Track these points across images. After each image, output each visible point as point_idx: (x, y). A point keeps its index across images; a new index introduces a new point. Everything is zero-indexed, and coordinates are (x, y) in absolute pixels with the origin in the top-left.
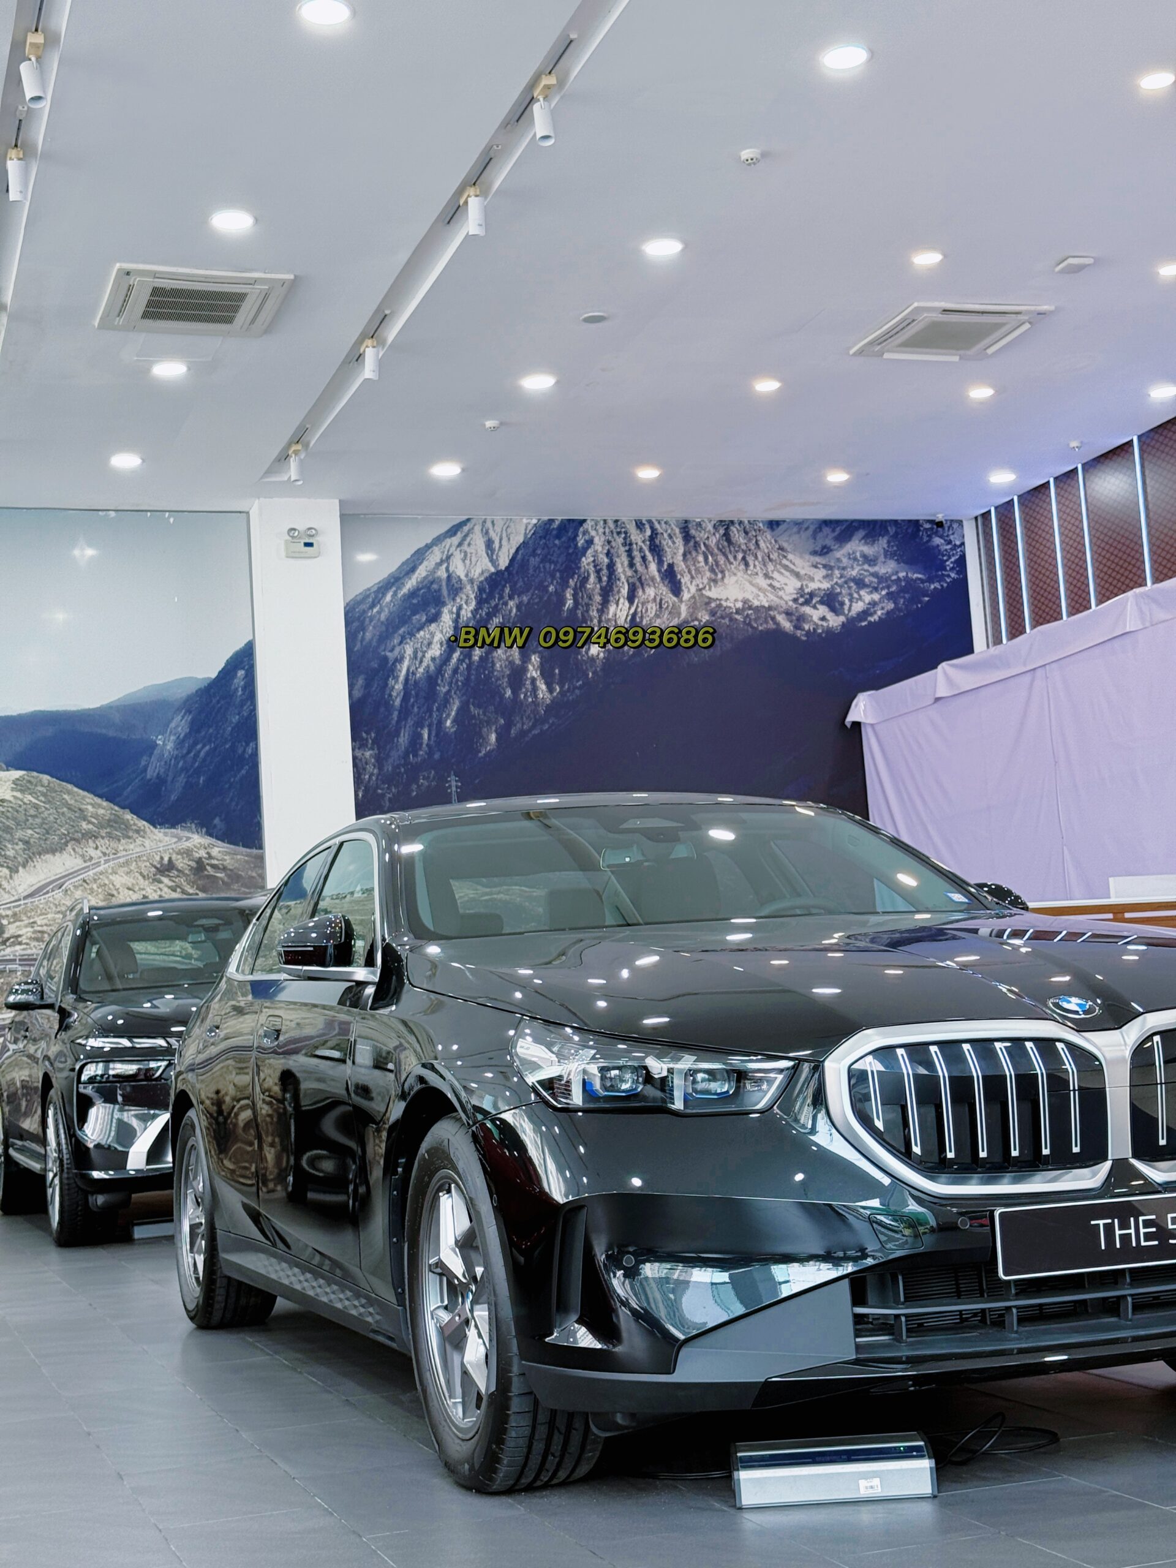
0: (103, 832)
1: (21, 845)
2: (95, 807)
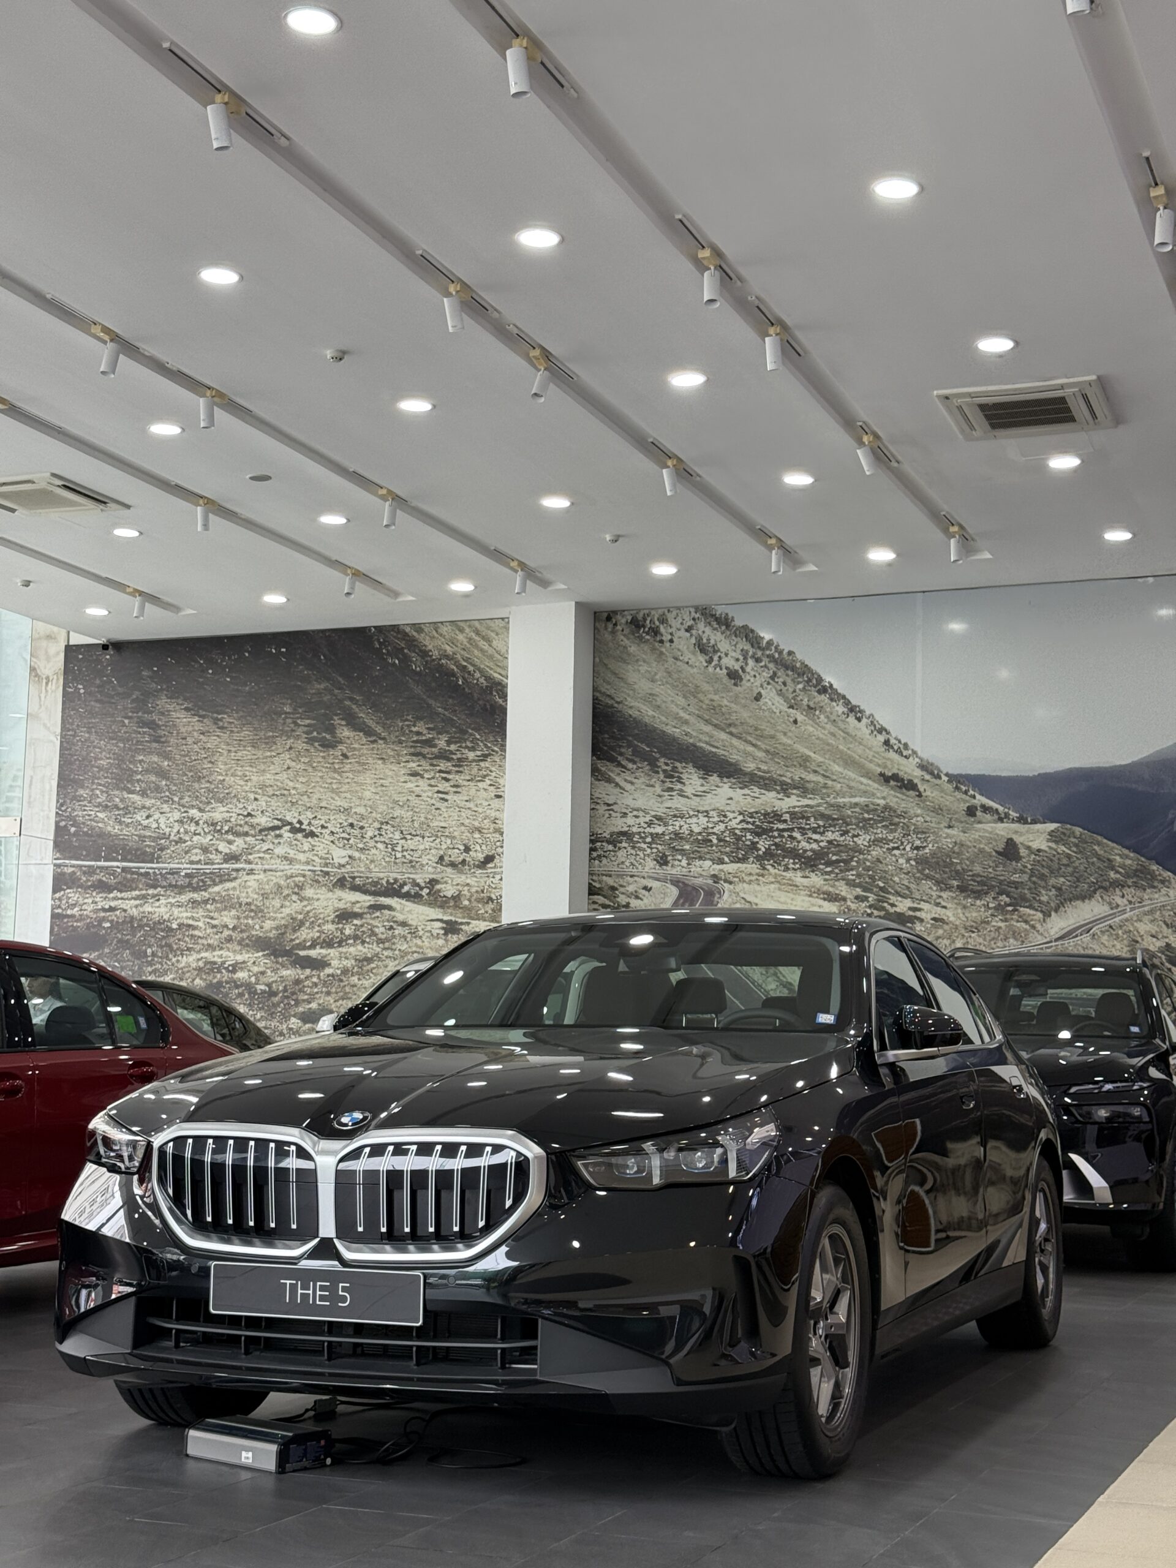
0: (1130, 882)
1: (1054, 892)
2: (1122, 857)
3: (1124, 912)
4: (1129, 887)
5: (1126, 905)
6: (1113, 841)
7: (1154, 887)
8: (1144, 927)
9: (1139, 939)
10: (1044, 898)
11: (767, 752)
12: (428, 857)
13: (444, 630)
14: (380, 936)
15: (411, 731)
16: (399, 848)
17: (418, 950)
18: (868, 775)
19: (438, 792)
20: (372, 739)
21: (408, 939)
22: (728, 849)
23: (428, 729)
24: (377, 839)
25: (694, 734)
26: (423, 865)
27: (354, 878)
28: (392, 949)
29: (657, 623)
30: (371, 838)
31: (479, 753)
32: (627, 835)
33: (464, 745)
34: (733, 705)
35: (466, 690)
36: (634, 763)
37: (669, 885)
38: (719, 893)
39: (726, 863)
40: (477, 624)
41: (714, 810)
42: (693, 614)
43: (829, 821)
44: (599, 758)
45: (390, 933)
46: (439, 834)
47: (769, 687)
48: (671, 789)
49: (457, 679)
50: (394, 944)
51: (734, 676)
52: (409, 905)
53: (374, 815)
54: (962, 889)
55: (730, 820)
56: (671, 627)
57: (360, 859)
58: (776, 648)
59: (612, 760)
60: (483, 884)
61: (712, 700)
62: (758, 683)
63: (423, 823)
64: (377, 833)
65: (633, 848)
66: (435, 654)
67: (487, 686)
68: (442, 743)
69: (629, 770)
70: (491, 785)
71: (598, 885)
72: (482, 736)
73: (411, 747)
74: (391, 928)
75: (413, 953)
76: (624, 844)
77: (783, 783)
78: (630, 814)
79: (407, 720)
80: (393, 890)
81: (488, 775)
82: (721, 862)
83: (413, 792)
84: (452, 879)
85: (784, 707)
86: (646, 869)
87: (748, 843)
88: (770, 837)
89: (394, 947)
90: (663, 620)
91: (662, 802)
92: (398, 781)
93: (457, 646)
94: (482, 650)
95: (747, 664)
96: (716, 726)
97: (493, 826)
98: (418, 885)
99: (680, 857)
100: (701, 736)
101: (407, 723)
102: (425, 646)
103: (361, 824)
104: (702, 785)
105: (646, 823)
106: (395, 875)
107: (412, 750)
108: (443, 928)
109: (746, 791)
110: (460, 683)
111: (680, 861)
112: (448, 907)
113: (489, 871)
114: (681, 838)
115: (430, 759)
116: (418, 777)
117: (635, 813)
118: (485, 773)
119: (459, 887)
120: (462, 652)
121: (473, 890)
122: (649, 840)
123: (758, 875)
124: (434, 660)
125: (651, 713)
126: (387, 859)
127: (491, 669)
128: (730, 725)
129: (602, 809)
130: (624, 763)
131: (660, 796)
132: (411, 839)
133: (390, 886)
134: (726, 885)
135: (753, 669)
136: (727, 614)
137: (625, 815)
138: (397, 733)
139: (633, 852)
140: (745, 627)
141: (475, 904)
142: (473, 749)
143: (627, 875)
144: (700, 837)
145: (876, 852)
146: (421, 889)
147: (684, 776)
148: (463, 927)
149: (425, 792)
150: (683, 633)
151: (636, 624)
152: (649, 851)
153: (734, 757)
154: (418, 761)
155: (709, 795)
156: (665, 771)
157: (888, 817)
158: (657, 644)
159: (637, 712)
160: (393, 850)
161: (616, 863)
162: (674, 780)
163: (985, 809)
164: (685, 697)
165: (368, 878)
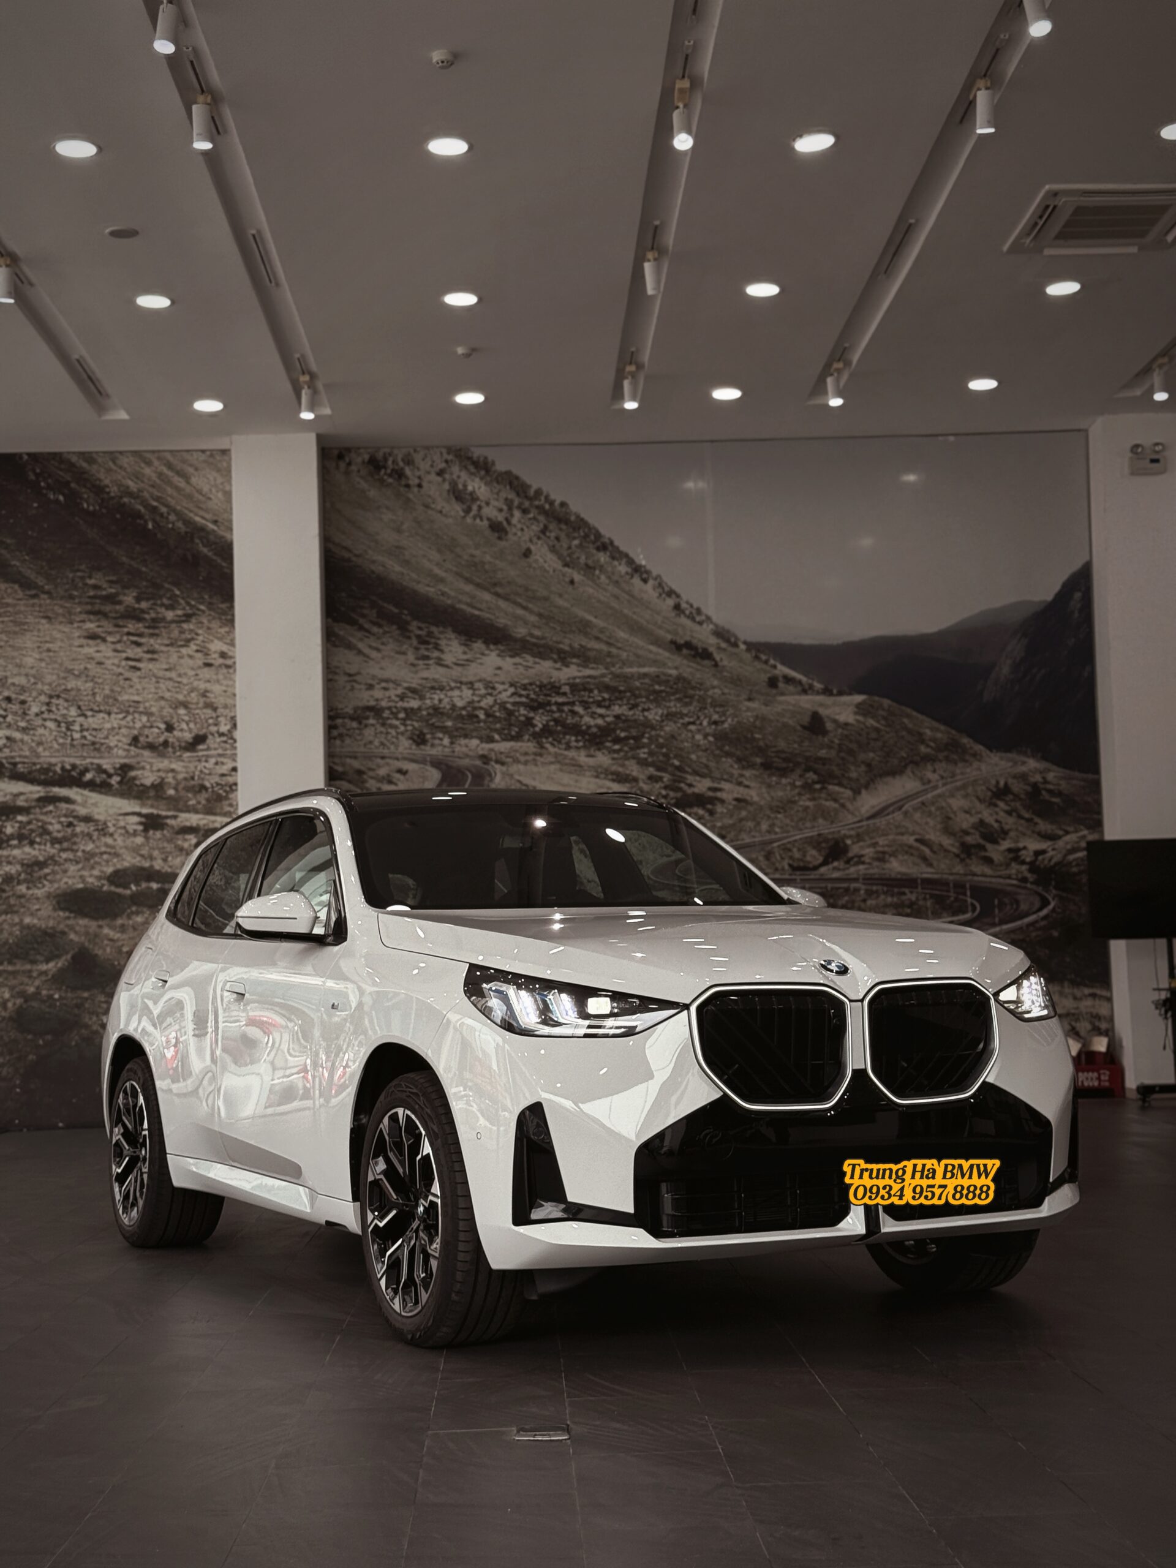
0: (941, 756)
1: (863, 768)
2: (933, 730)
3: (935, 787)
4: (940, 761)
5: (937, 781)
6: (922, 713)
7: (966, 761)
8: (957, 803)
9: (952, 816)
10: (854, 775)
11: (540, 615)
12: (117, 737)
13: (124, 461)
14: (55, 834)
15: (86, 585)
16: (77, 727)
17: (108, 850)
18: (657, 642)
19: (127, 659)
20: (33, 592)
21: (95, 837)
22: (498, 726)
23: (111, 582)
24: (45, 716)
25: (452, 594)
26: (110, 748)
27: (15, 764)
28: (72, 850)
29: (401, 464)
30: (37, 715)
31: (180, 612)
32: (376, 711)
33: (159, 602)
34: (497, 562)
35: (159, 536)
36: (380, 626)
37: (429, 768)
38: (490, 775)
39: (497, 741)
40: (169, 457)
41: (480, 681)
42: (446, 456)
43: (615, 692)
44: (336, 620)
45: (69, 830)
46: (131, 710)
47: (540, 542)
48: (427, 658)
49: (146, 522)
50: (75, 843)
51: (496, 528)
52: (94, 797)
53: (39, 686)
54: (767, 766)
55: (500, 693)
56: (418, 469)
57: (22, 741)
58: (547, 497)
59: (352, 622)
60: (192, 769)
61: (472, 556)
62: (526, 538)
63: (107, 697)
64: (44, 708)
65: (383, 725)
66: (114, 490)
67: (186, 533)
68: (129, 599)
69: (374, 635)
70: (197, 651)
71: (340, 769)
72: (182, 592)
73: (87, 603)
74: (70, 824)
75: (102, 854)
76: (371, 721)
77: (560, 652)
78: (377, 686)
79: (78, 570)
80: (72, 778)
81: (193, 639)
82: (491, 740)
83: (92, 658)
84: (151, 764)
85: (558, 565)
86: (401, 749)
87: (522, 718)
88: (548, 711)
89: (75, 847)
90: (409, 461)
91: (416, 672)
92: (71, 645)
93: (143, 482)
94: (178, 489)
95: (512, 515)
96: (478, 585)
97: (202, 700)
98: (105, 772)
99: (440, 735)
100: (460, 597)
101: (79, 574)
102: (100, 480)
103: (22, 698)
104: (465, 653)
105: (397, 696)
106: (72, 760)
107: (89, 607)
108: (141, 823)
109: (517, 660)
110: (150, 526)
111: (441, 739)
112: (148, 798)
113: (200, 754)
114: (442, 714)
115: (115, 618)
116: (99, 641)
117: (384, 685)
118: (189, 637)
119: (162, 774)
120: (151, 490)
121: (180, 777)
122: (402, 715)
123: (535, 754)
124: (113, 498)
125: (398, 568)
126: (61, 741)
127: (191, 511)
128: (495, 585)
129: (342, 679)
130: (367, 626)
131: (413, 665)
132: (93, 716)
133: (66, 774)
134: (498, 767)
135: (519, 521)
136: (486, 458)
137: (370, 687)
138: (67, 587)
139: (383, 729)
140: (508, 473)
141: (183, 793)
142: (171, 607)
143: (376, 757)
144: (464, 713)
145: (669, 727)
146: (110, 776)
147: (443, 642)
148: (169, 821)
149: (108, 658)
150: (433, 477)
151: (375, 464)
152: (402, 728)
153: (502, 621)
154: (98, 620)
155: (473, 665)
156: (418, 637)
157: (682, 688)
158: (402, 489)
159: (381, 568)
160: (68, 729)
161: (362, 743)
162: (430, 646)
163: (788, 680)
164: (439, 551)
165: (34, 764)
